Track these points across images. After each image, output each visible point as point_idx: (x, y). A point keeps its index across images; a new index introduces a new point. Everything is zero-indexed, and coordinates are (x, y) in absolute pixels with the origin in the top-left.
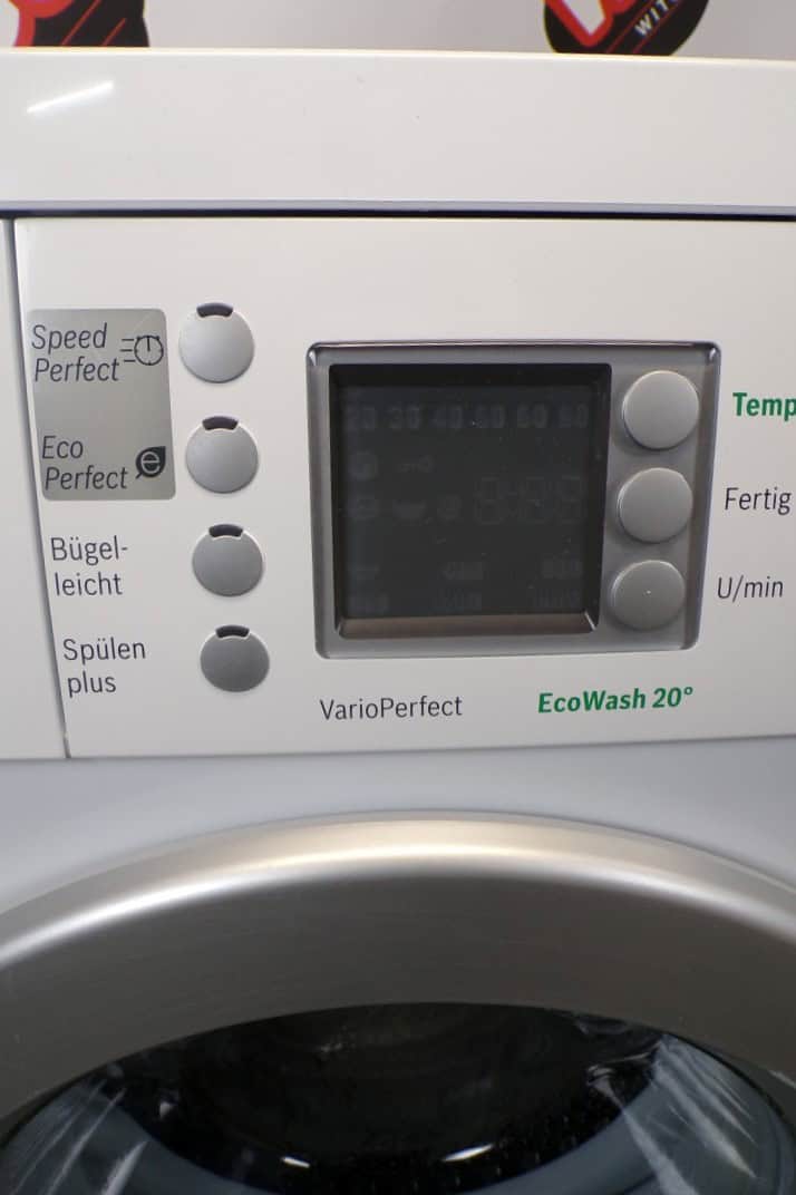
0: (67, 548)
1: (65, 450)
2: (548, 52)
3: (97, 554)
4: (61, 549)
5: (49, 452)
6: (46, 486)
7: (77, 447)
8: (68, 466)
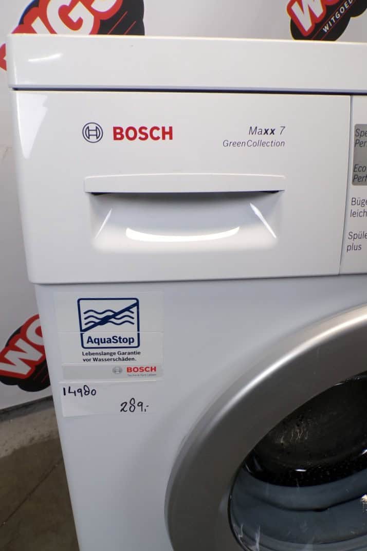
0: (356, 201)
1: (361, 169)
2: (290, 39)
3: (365, 203)
4: (354, 201)
5: (356, 170)
6: (353, 181)
7: (364, 168)
8: (361, 174)
